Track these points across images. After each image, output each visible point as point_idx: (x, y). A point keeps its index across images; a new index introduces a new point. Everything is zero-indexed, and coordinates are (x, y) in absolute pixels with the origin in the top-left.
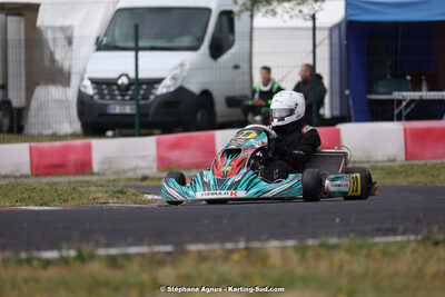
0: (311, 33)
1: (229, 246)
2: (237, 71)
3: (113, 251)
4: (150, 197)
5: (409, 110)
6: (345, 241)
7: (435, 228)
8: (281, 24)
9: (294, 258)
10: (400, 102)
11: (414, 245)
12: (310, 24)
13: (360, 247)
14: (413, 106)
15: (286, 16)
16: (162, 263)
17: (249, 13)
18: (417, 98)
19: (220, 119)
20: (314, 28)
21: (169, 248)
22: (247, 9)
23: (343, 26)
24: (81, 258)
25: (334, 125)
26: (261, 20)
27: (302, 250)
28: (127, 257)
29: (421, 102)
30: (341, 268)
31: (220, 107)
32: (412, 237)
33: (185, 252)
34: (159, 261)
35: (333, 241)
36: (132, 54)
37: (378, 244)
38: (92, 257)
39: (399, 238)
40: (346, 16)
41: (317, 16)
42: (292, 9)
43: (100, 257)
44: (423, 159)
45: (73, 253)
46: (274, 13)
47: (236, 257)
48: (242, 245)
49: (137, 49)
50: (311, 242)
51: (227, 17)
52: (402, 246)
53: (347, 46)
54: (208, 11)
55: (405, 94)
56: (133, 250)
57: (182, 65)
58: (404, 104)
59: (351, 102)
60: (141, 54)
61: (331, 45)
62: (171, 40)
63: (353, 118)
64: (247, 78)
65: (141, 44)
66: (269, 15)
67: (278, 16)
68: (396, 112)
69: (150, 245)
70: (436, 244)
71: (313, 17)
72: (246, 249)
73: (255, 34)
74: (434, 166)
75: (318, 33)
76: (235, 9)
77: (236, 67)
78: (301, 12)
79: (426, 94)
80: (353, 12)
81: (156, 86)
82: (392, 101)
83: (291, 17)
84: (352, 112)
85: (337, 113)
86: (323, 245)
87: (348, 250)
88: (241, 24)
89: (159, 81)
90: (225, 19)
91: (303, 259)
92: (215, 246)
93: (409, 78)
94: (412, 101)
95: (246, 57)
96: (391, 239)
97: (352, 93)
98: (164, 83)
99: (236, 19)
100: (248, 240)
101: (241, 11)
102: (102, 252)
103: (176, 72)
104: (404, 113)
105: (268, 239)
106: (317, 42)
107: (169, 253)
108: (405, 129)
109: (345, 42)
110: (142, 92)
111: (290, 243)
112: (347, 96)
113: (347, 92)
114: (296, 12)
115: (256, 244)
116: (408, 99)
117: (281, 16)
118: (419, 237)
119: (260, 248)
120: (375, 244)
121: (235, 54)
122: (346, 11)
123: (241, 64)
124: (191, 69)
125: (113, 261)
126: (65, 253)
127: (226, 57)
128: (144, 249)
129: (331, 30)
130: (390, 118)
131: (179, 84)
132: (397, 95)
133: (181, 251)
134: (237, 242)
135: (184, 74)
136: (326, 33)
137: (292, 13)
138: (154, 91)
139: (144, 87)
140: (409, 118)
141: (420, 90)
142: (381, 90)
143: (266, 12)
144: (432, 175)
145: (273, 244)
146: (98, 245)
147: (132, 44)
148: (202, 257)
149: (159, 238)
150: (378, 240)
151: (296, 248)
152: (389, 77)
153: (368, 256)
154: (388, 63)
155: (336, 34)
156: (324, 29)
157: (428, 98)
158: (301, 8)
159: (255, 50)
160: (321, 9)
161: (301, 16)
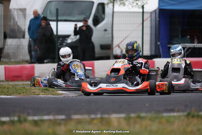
0: (141, 14)
1: (93, 116)
2: (106, 32)
3: (36, 118)
4: (60, 92)
5: (188, 53)
6: (149, 115)
7: (193, 109)
9: (123, 123)
11: (183, 118)
13: (156, 118)
14: (190, 50)
15: (130, 6)
16: (60, 124)
17: (112, 4)
18: (192, 47)
19: (97, 55)
20: (143, 12)
21: (63, 117)
22: (111, 2)
23: (157, 11)
24: (20, 121)
25: (152, 59)
27: (128, 119)
28: (42, 121)
29: (194, 48)
30: (146, 128)
31: (97, 50)
32: (181, 114)
33: (71, 119)
35: (143, 115)
36: (55, 23)
37: (165, 117)
38: (25, 120)
39: (175, 114)
40: (159, 6)
42: (133, 3)
43: (30, 121)
45: (16, 118)
46: (124, 4)
47: (95, 122)
48: (99, 116)
49: (57, 21)
50: (133, 115)
51: (102, 6)
53: (159, 21)
54: (93, 3)
55: (186, 44)
56: (46, 118)
58: (186, 49)
60: (59, 23)
61: (151, 20)
63: (162, 56)
64: (110, 35)
65: (59, 18)
66: (122, 5)
69: (54, 115)
70: (193, 116)
71: (143, 7)
72: (101, 118)
73: (115, 14)
75: (145, 14)
76: (105, 2)
77: (106, 30)
78: (137, 4)
79: (196, 45)
80: (162, 5)
81: (67, 39)
83: (133, 6)
84: (161, 53)
85: (153, 53)
86: (139, 117)
87: (151, 119)
88: (108, 9)
89: (68, 36)
90: (100, 7)
91: (128, 123)
92: (86, 117)
93: (188, 37)
94: (190, 48)
95: (110, 25)
96: (172, 114)
97: (161, 43)
98: (70, 38)
99: (106, 6)
100: (102, 114)
101: (108, 3)
102: (30, 118)
104: (186, 54)
105: (112, 113)
106: (145, 19)
107: (63, 120)
109: (158, 19)
110: (59, 41)
111: (123, 115)
112: (159, 46)
113: (159, 43)
114: (135, 4)
115: (106, 116)
116: (188, 47)
117: (128, 6)
118: (185, 113)
119: (108, 118)
120: (162, 117)
121: (105, 24)
122: (159, 4)
123: (108, 29)
125: (36, 123)
126: (12, 118)
128: (51, 117)
129: (151, 13)
133: (69, 119)
134: (96, 114)
136: (149, 15)
137: (133, 5)
138: (66, 41)
139: (61, 39)
141: (194, 43)
142: (175, 43)
143: (121, 4)
146: (29, 114)
147: (55, 18)
148: (79, 122)
149: (59, 112)
150: (165, 114)
151: (125, 118)
152: (180, 36)
153: (160, 123)
154: (180, 30)
155: (153, 15)
156: (147, 13)
157: (197, 47)
158: (137, 2)
159: (115, 22)
160: (147, 3)
161: (137, 6)
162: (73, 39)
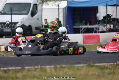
0: (58, 10)
1: (36, 67)
3: (5, 69)
5: (84, 30)
6: (67, 66)
7: (91, 62)
8: (50, 7)
9: (53, 70)
10: (82, 28)
11: (85, 67)
12: (58, 7)
13: (71, 67)
14: (85, 29)
15: (51, 5)
16: (18, 72)
17: (41, 5)
19: (33, 33)
20: (59, 9)
21: (20, 68)
22: (41, 3)
23: (67, 8)
26: (45, 6)
27: (55, 68)
28: (9, 70)
30: (66, 73)
31: (34, 30)
32: (85, 65)
33: (24, 69)
34: (17, 71)
35: (64, 66)
36: (10, 15)
37: (76, 67)
39: (81, 65)
41: (60, 5)
42: (53, 4)
43: (2, 70)
44: (88, 44)
46: (48, 4)
47: (38, 70)
48: (39, 67)
49: (11, 14)
50: (58, 66)
51: (36, 6)
52: (82, 67)
53: (68, 13)
54: (30, 4)
56: (11, 68)
57: (23, 18)
58: (83, 29)
59: (69, 28)
60: (12, 15)
61: (63, 13)
62: (21, 11)
63: (69, 33)
64: (41, 22)
65: (12, 13)
66: (47, 5)
67: (49, 5)
68: (81, 31)
69: (15, 67)
70: (91, 66)
72: (41, 68)
73: (43, 10)
74: (91, 46)
75: (60, 10)
76: (38, 3)
77: (38, 19)
78: (55, 4)
79: (89, 26)
80: (69, 4)
81: (17, 24)
82: (79, 28)
83: (53, 6)
84: (69, 31)
86: (61, 67)
87: (68, 68)
88: (39, 7)
89: (17, 23)
90: (35, 6)
91: (56, 71)
92: (33, 67)
93: (84, 22)
94: (85, 28)
95: (41, 16)
96: (79, 65)
97: (69, 26)
98: (19, 23)
99: (38, 6)
100: (41, 66)
101: (39, 4)
102: (2, 69)
103: (22, 20)
104: (83, 31)
105: (46, 65)
106: (60, 12)
107: (20, 69)
108: (83, 36)
109: (67, 12)
110: (13, 26)
111: (52, 66)
112: (68, 27)
113: (68, 26)
114: (54, 4)
115: (43, 67)
116: (84, 27)
117: (50, 5)
118: (87, 65)
119: (45, 68)
120: (75, 67)
121: (38, 15)
122: (67, 4)
123: (39, 18)
124: (26, 20)
125: (5, 71)
127: (35, 16)
128: (13, 68)
129: (63, 9)
130: (79, 33)
131: (23, 24)
132: (81, 27)
133: (23, 69)
134: (38, 66)
135: (24, 21)
136: (62, 10)
138: (16, 26)
139: (13, 24)
140: (84, 33)
141: (87, 25)
142: (77, 25)
143: (46, 4)
144: (90, 48)
145: (48, 67)
146: (1, 67)
147: (10, 13)
148: (29, 70)
149: (17, 65)
150: (76, 65)
151: (54, 68)
152: (79, 22)
153: (73, 70)
154: (79, 18)
155: (65, 10)
156: (61, 9)
157: (89, 27)
158: (55, 3)
159: (43, 14)
160: (61, 3)
161: (55, 5)
162: (20, 24)
